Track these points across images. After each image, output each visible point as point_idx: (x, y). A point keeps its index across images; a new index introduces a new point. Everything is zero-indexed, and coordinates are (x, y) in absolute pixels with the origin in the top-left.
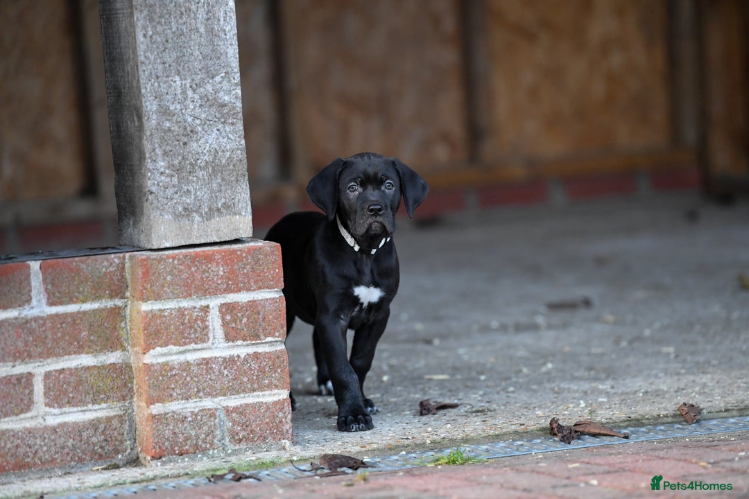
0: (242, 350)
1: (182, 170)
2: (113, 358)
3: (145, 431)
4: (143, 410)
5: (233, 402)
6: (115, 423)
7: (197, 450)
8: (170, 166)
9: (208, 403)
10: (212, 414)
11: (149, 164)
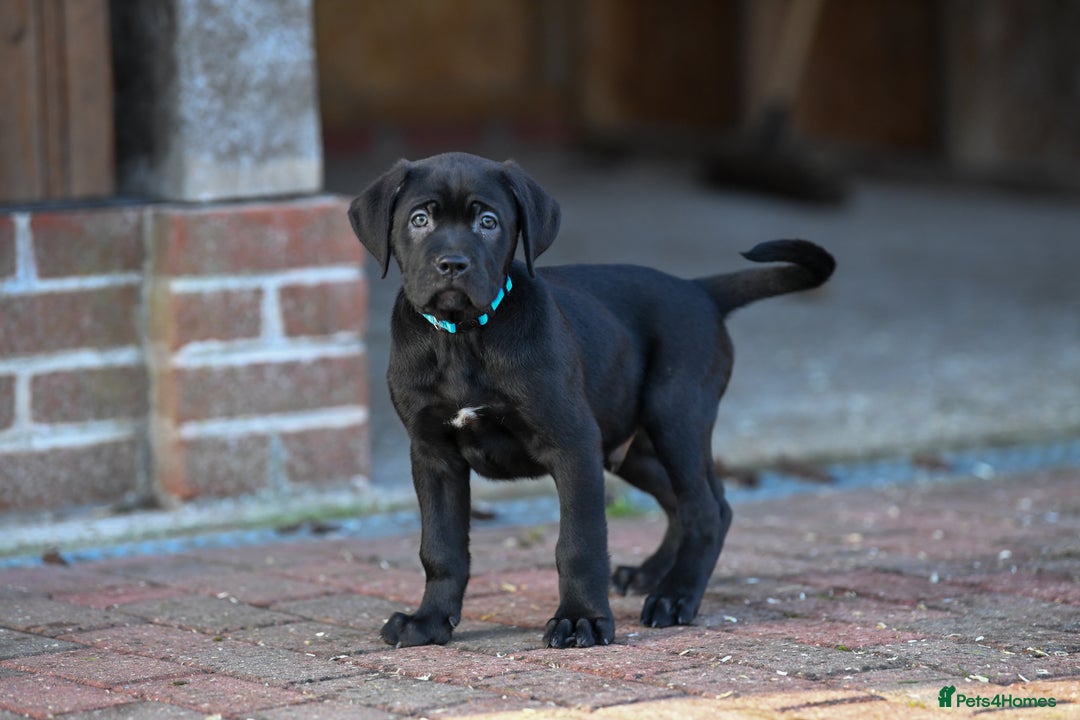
0: (306, 351)
1: (229, 91)
2: (124, 357)
3: (168, 461)
4: (166, 432)
5: (293, 423)
6: (125, 450)
7: (239, 488)
8: (212, 85)
9: (259, 425)
10: (261, 440)
11: (184, 80)
